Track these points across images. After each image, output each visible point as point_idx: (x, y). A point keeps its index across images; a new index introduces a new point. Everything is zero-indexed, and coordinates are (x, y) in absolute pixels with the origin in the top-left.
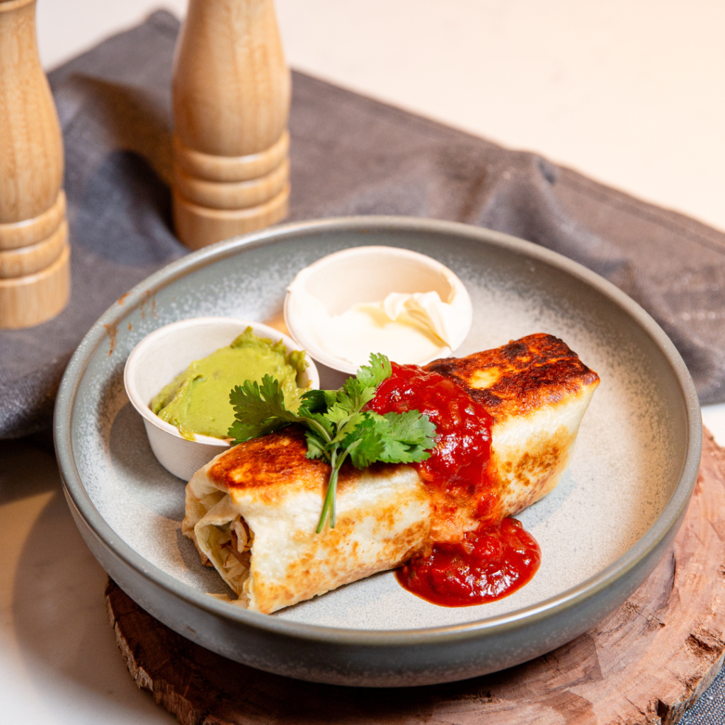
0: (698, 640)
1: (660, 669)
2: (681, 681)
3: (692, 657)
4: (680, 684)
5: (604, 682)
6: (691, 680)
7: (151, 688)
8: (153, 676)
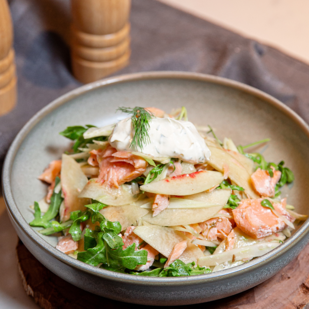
0: (306, 286)
1: (285, 299)
2: (294, 306)
3: (302, 294)
4: (294, 307)
5: (255, 304)
6: (300, 305)
7: (33, 295)
8: (34, 290)
